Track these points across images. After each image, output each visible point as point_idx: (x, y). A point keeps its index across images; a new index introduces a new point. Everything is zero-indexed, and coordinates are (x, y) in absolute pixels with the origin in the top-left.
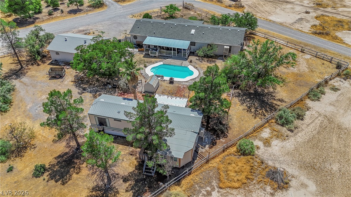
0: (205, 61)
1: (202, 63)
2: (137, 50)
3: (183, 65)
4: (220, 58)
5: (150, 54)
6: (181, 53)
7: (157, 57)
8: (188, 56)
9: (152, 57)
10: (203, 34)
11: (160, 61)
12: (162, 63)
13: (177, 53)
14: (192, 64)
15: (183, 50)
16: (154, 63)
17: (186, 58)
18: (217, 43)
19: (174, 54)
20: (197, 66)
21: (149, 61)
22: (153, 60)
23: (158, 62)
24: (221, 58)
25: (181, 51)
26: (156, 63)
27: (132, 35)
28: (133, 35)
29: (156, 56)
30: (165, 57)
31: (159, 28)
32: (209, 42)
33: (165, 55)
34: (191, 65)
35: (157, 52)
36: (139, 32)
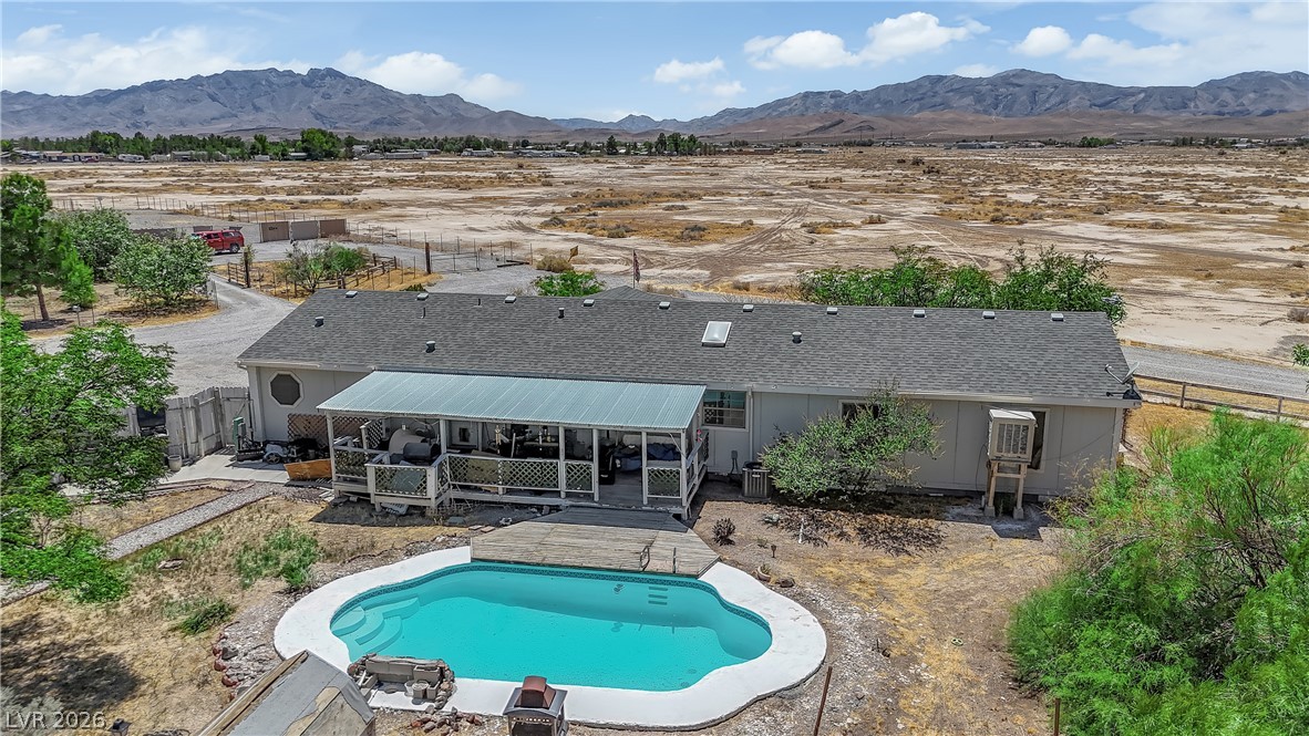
0: (842, 535)
1: (822, 552)
2: (282, 476)
3: (655, 565)
4: (957, 510)
5: (371, 488)
6: (633, 481)
7: (428, 513)
8: (696, 503)
9: (387, 517)
10: (797, 340)
11: (446, 545)
12: (461, 555)
13: (602, 482)
14: (740, 557)
15: (650, 457)
16: (387, 557)
17: (675, 510)
18: (920, 392)
19: (579, 479)
20: (786, 570)
21: (352, 545)
22: (390, 535)
23: (426, 550)
24: (971, 511)
25: (632, 464)
26: (409, 554)
27: (259, 369)
28: (270, 369)
29: (421, 511)
30: (495, 514)
31: (470, 325)
32: (856, 385)
33: (498, 493)
34: (735, 564)
35: (432, 472)
36: (319, 349)
